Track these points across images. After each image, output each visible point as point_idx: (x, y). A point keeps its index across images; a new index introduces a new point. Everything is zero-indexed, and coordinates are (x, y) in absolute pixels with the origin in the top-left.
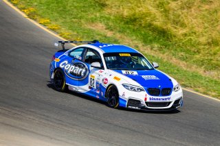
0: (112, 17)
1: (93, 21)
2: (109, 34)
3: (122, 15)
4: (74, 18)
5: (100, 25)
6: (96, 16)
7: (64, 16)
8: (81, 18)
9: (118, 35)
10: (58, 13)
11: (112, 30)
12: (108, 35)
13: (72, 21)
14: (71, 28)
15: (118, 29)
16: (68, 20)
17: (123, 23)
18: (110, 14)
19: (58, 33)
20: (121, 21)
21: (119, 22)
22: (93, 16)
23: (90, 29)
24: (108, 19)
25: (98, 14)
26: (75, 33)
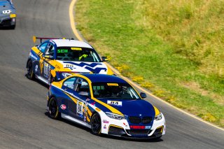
0: (207, 76)
1: (187, 80)
2: (204, 93)
3: (217, 74)
4: (168, 76)
5: (195, 84)
6: (190, 74)
7: (158, 74)
8: (175, 76)
9: (213, 95)
10: (152, 70)
11: (206, 89)
12: (203, 95)
13: (166, 80)
14: (165, 86)
15: (213, 88)
16: (162, 78)
17: (218, 82)
18: (205, 73)
19: (151, 91)
20: (216, 80)
21: (214, 81)
22: (187, 75)
23: (184, 88)
24: (203, 78)
25: (193, 73)
26: (169, 92)
